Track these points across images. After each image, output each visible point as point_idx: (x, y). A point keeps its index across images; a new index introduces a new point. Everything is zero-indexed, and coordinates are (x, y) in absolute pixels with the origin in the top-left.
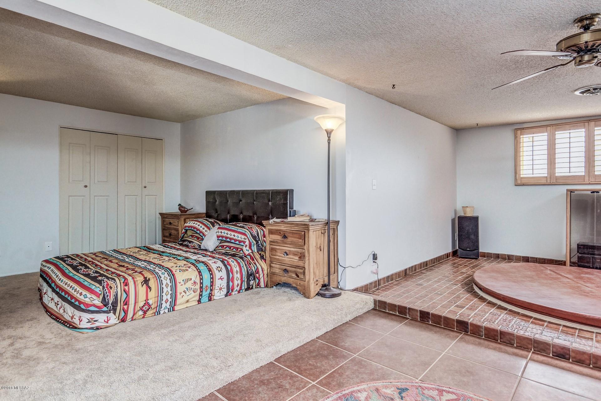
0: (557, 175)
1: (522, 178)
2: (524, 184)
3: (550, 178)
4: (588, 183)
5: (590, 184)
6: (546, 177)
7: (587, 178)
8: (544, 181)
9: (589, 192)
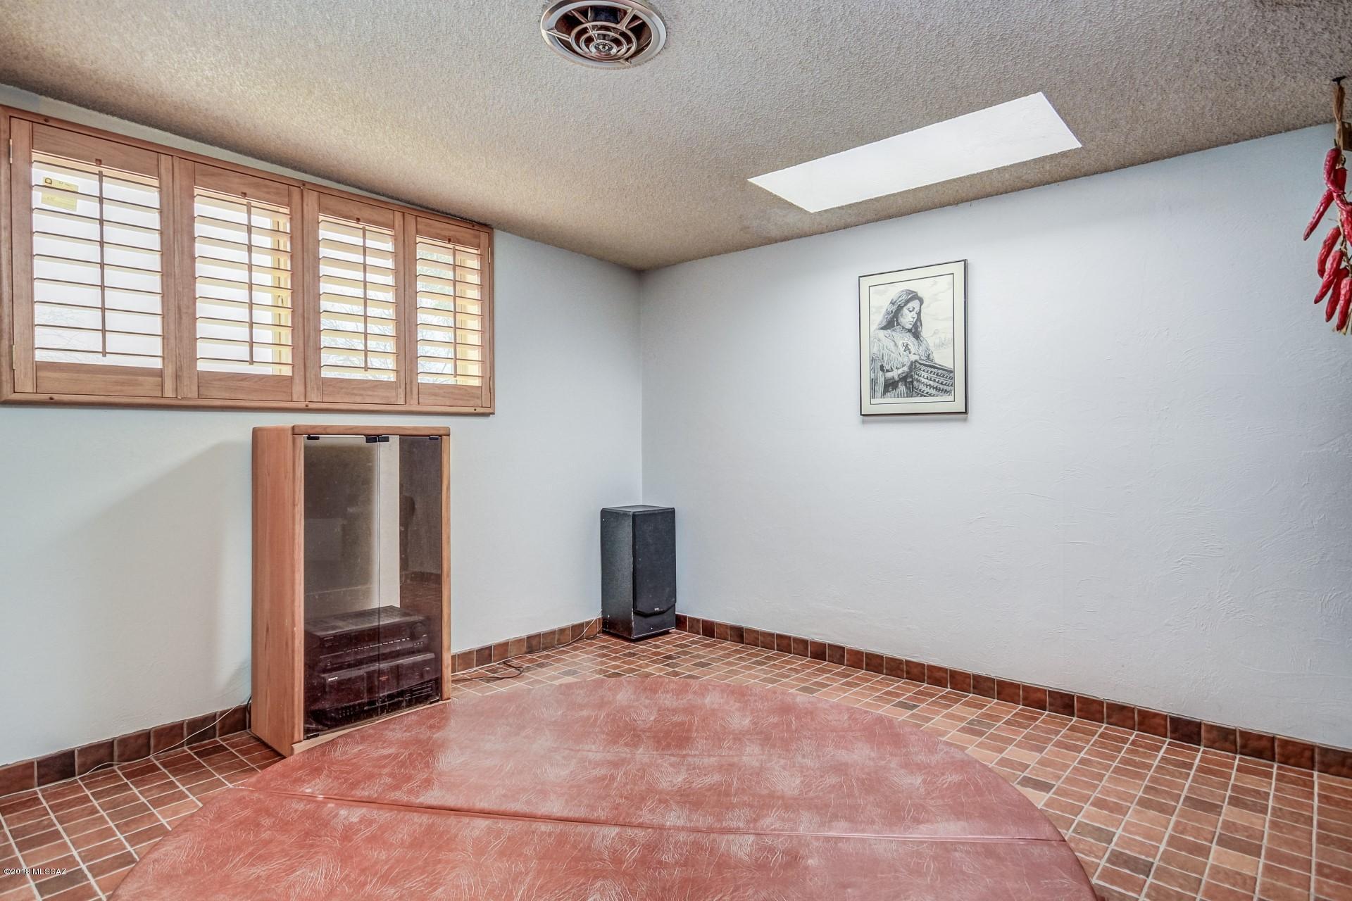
0: (202, 366)
1: (41, 366)
2: (56, 397)
3: (177, 377)
4: (302, 405)
5: (307, 410)
6: (160, 374)
7: (298, 389)
8: (146, 390)
9: (361, 440)
